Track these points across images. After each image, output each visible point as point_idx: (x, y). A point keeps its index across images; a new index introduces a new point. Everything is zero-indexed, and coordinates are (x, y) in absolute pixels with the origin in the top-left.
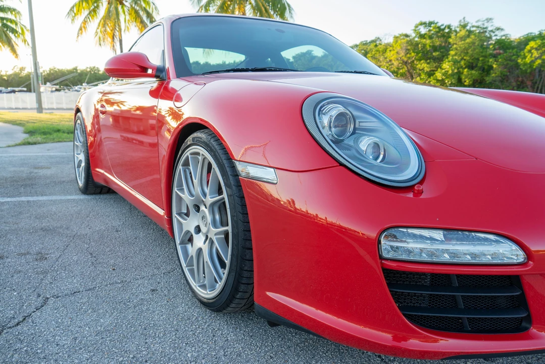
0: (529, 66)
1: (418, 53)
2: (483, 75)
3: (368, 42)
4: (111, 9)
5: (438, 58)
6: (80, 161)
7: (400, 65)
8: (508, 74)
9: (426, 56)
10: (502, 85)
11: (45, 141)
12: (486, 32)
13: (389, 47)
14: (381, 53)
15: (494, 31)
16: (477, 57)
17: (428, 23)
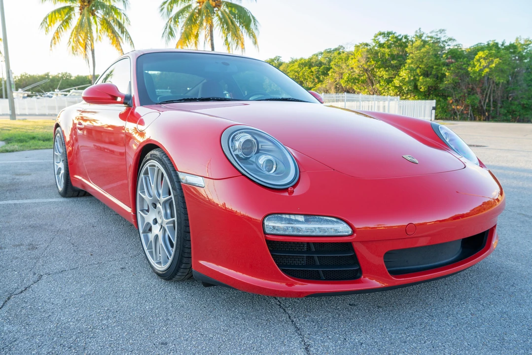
0: (478, 74)
1: (377, 62)
2: (437, 82)
3: (332, 50)
4: (84, 21)
5: (396, 66)
6: (60, 169)
7: (361, 72)
8: (460, 81)
9: (385, 64)
10: (454, 91)
11: (22, 148)
12: (439, 42)
13: (350, 55)
14: (344, 61)
15: (447, 41)
16: (431, 65)
17: (386, 33)
